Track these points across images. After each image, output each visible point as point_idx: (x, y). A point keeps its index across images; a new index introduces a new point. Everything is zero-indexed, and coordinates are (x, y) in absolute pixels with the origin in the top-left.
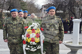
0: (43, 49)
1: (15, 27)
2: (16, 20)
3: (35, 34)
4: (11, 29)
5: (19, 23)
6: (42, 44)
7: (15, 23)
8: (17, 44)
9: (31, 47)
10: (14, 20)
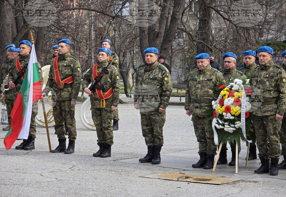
0: (245, 128)
1: (199, 86)
2: (204, 73)
3: (232, 100)
4: (193, 90)
5: (208, 80)
6: (243, 119)
7: (201, 79)
8: (204, 118)
9: (226, 123)
10: (201, 74)
